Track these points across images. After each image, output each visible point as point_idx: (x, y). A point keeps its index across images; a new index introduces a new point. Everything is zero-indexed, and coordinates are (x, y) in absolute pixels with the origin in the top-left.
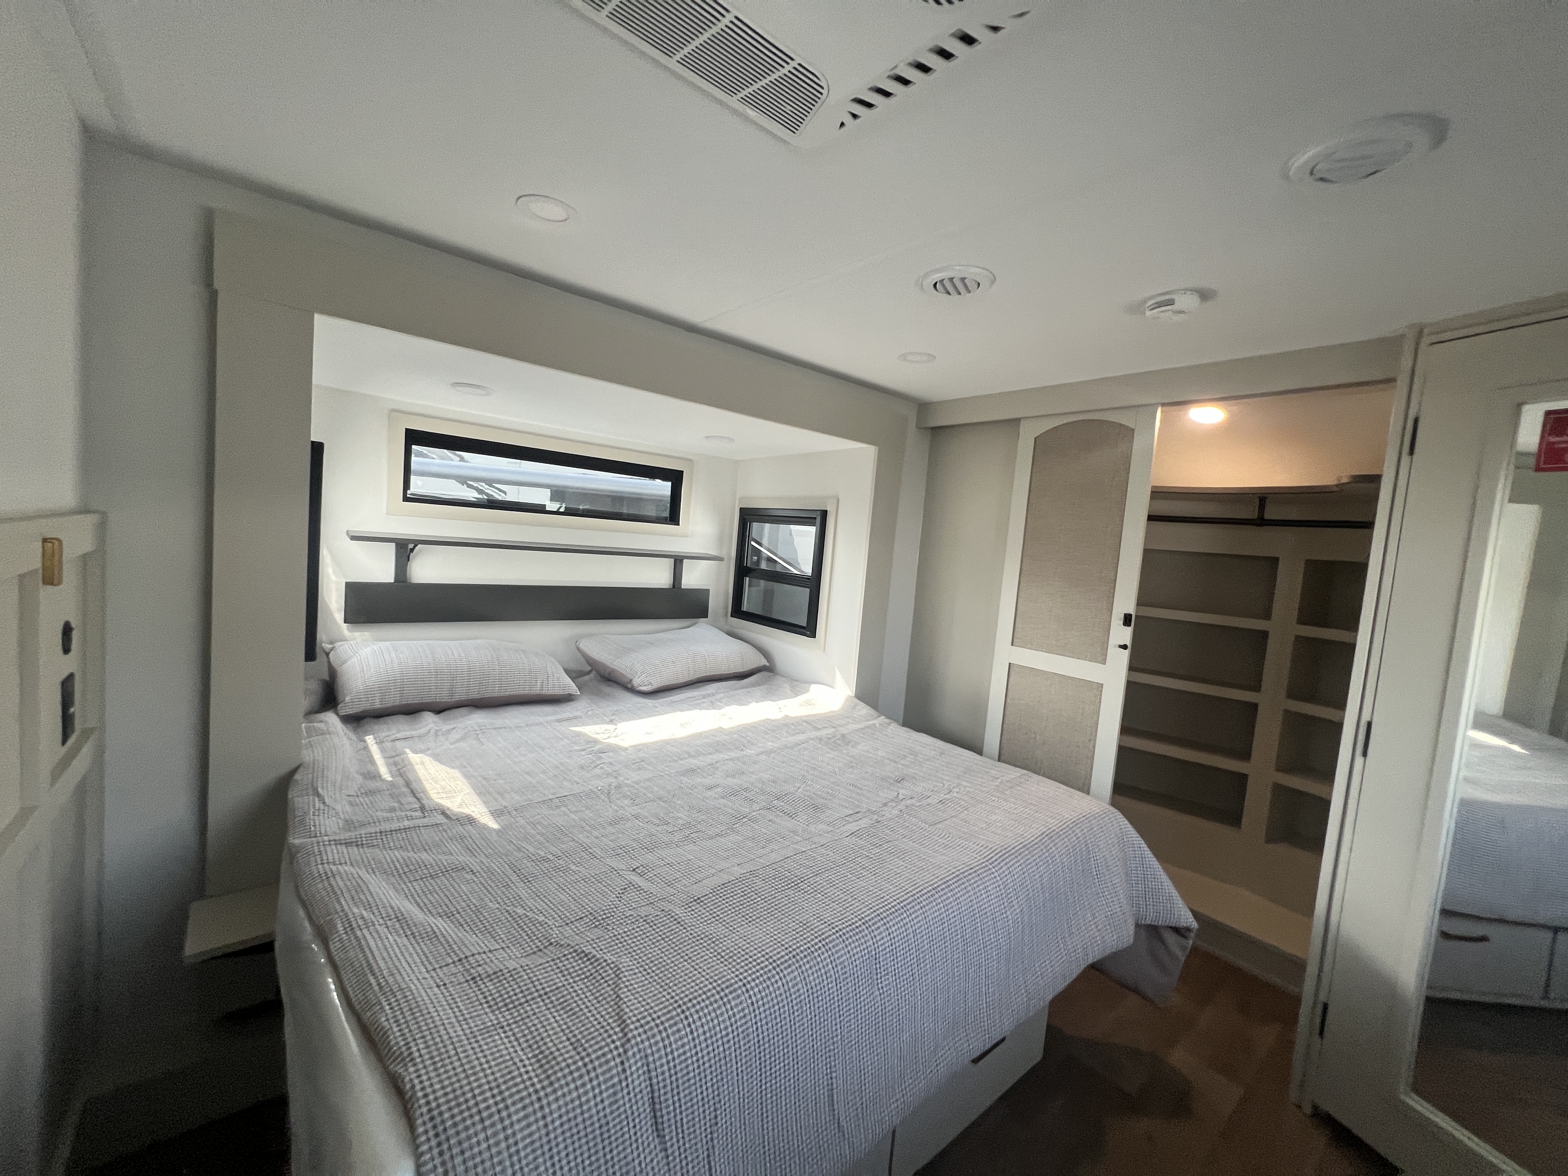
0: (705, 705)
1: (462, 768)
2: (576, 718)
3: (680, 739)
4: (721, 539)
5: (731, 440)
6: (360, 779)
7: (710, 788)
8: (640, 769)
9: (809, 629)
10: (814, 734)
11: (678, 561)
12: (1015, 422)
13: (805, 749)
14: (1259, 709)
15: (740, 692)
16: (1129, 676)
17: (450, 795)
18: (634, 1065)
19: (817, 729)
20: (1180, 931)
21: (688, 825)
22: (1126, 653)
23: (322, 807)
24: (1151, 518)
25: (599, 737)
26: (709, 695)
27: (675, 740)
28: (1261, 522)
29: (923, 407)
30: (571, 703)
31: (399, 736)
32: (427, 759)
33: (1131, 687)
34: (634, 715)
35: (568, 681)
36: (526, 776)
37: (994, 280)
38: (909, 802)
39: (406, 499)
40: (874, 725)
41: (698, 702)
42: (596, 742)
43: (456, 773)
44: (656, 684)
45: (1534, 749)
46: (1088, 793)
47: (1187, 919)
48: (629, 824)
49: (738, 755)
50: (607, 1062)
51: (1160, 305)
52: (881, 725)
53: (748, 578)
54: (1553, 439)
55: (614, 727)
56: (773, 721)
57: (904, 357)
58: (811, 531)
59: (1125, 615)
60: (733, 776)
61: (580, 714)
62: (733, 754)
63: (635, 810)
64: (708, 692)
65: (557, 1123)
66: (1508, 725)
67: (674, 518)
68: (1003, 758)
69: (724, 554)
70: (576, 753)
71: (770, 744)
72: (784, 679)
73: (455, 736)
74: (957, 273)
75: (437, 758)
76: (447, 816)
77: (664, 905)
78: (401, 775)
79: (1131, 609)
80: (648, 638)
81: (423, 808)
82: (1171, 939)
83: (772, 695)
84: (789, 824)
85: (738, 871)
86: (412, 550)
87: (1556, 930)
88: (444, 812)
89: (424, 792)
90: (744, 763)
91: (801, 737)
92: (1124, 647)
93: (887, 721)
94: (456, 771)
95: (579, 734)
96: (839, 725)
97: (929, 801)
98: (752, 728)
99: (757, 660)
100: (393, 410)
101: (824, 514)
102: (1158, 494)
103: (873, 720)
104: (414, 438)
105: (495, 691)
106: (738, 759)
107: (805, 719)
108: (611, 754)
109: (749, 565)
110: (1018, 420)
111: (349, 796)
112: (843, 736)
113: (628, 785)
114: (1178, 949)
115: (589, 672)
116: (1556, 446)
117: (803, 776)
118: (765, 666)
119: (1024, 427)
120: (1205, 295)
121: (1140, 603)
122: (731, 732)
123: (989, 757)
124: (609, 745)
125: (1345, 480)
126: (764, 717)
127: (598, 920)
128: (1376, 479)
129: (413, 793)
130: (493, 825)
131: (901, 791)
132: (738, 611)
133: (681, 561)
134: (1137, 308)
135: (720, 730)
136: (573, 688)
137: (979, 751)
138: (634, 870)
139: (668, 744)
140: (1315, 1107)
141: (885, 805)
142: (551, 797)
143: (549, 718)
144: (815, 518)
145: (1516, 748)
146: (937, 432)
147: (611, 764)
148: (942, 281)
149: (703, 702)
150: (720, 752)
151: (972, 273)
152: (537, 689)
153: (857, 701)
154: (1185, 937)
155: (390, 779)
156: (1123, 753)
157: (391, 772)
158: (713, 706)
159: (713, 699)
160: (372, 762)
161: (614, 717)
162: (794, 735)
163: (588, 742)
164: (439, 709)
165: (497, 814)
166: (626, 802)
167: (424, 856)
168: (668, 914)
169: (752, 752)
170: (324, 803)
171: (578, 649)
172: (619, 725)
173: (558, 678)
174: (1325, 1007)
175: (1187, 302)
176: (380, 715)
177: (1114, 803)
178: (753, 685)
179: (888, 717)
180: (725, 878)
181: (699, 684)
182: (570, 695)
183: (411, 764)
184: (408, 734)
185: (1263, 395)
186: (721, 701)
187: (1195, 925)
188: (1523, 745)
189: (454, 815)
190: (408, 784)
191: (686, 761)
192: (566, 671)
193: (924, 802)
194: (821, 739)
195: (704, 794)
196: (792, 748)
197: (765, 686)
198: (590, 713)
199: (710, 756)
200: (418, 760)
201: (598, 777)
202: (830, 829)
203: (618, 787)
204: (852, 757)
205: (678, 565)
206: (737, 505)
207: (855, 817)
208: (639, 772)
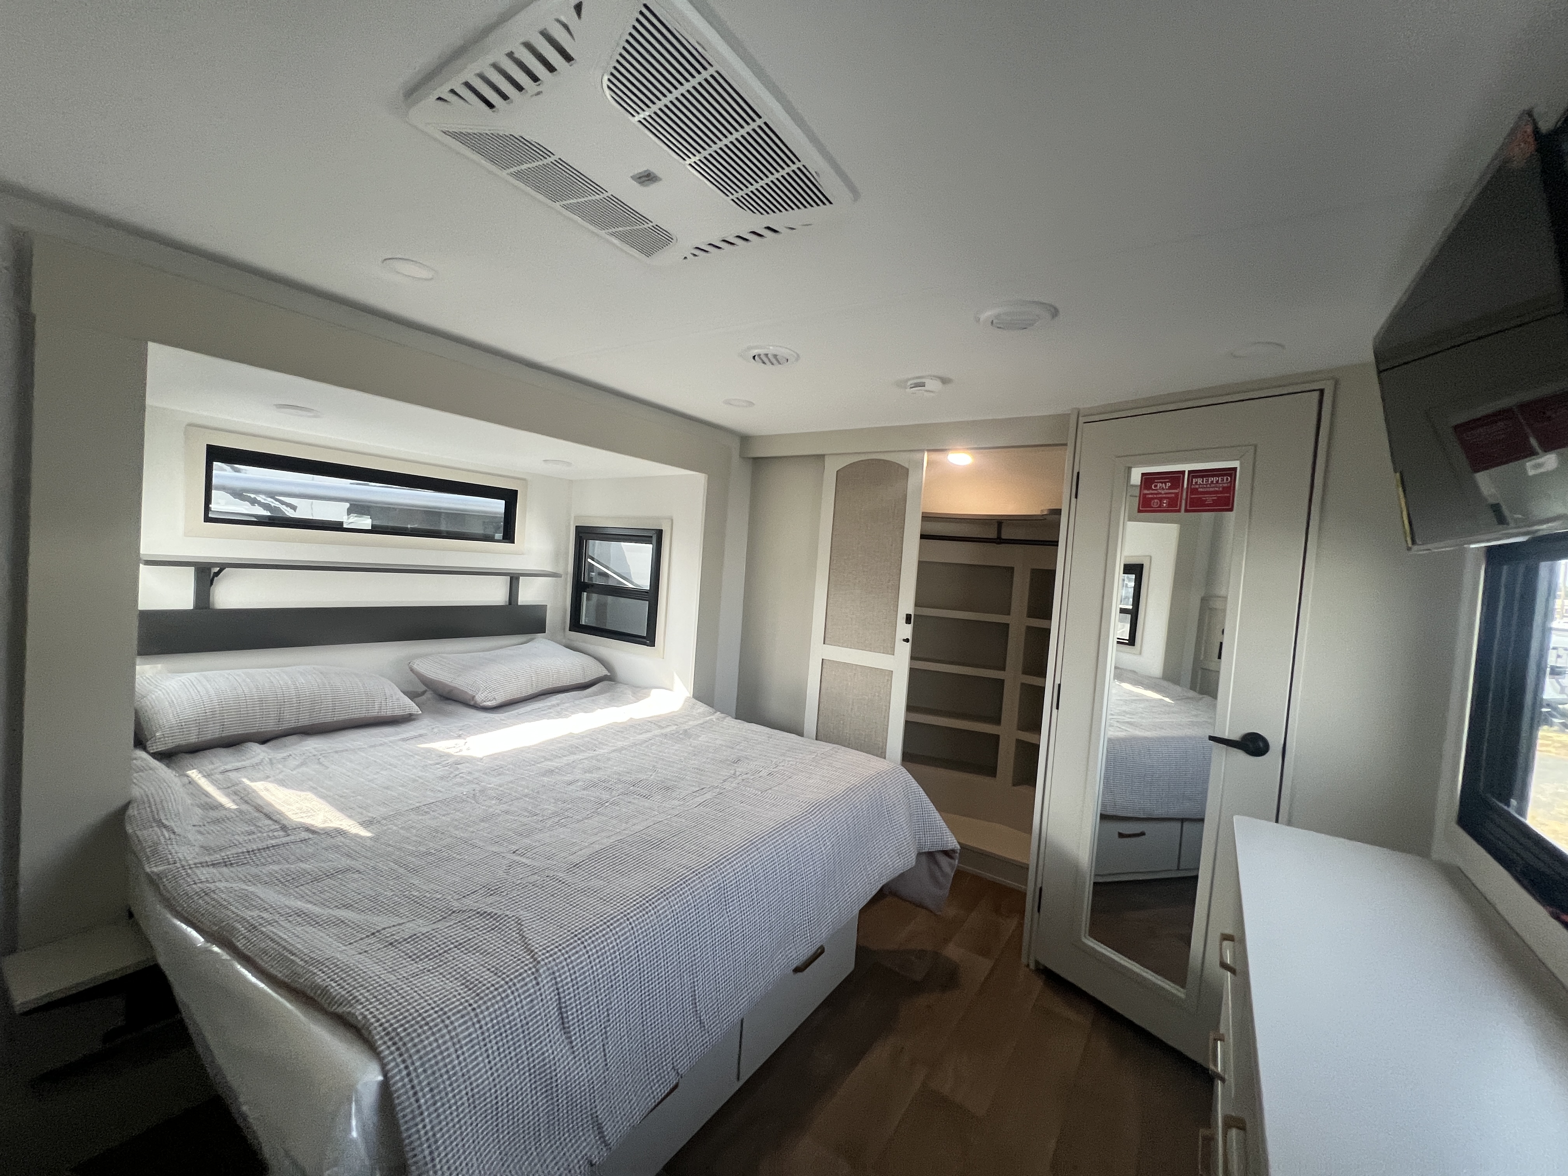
0: (551, 715)
1: (313, 789)
2: (421, 736)
3: (534, 746)
4: (557, 556)
5: (569, 464)
6: (199, 811)
7: (570, 783)
8: (499, 775)
9: (649, 639)
10: (658, 732)
11: (514, 579)
12: (821, 457)
13: (652, 745)
14: (1005, 683)
15: (584, 700)
16: (911, 664)
17: (309, 814)
18: (545, 979)
19: (661, 727)
20: (948, 853)
21: (555, 814)
22: (908, 645)
23: (172, 836)
24: (923, 537)
25: (452, 751)
26: (554, 706)
27: (529, 748)
28: (999, 540)
29: (745, 440)
30: (412, 722)
31: (229, 767)
32: (271, 786)
33: (913, 673)
34: (481, 729)
35: (407, 700)
36: (386, 791)
37: (798, 357)
38: (745, 776)
39: (207, 519)
40: (711, 720)
41: (545, 712)
42: (449, 755)
43: (310, 795)
44: (500, 699)
45: (1177, 700)
46: (885, 758)
47: (952, 842)
48: (500, 818)
49: (591, 755)
50: (524, 979)
51: (917, 385)
52: (718, 719)
53: (585, 593)
54: (1146, 492)
55: (465, 741)
56: (620, 723)
57: (728, 402)
58: (647, 549)
59: (907, 615)
60: (590, 772)
61: (425, 732)
62: (587, 755)
63: (505, 807)
64: (553, 703)
65: (490, 1025)
66: (1165, 683)
67: (509, 536)
68: (819, 738)
69: (560, 570)
70: (432, 767)
71: (619, 743)
72: (625, 686)
73: (292, 763)
74: (771, 350)
75: (282, 783)
76: (314, 832)
77: (547, 872)
78: (246, 802)
79: (911, 610)
80: (487, 654)
81: (284, 828)
82: (943, 861)
83: (614, 701)
84: (646, 803)
85: (607, 842)
86: (217, 574)
87: (1183, 820)
88: (308, 829)
89: (281, 813)
90: (598, 760)
91: (649, 735)
92: (907, 640)
93: (723, 715)
94: (309, 793)
95: (429, 750)
96: (681, 723)
97: (761, 774)
98: (602, 730)
99: (597, 670)
100: (190, 425)
101: (660, 533)
102: (927, 518)
103: (711, 715)
104: (216, 454)
105: (328, 717)
106: (592, 757)
107: (649, 720)
108: (467, 765)
109: (586, 581)
110: (823, 456)
111: (194, 826)
112: (686, 731)
113: (491, 788)
114: (948, 867)
115: (424, 693)
116: (1147, 496)
117: (654, 766)
118: (606, 676)
119: (827, 460)
120: (945, 381)
121: (917, 605)
122: (582, 736)
123: (809, 738)
124: (463, 757)
125: (1045, 513)
126: (611, 721)
127: (491, 890)
128: (1058, 512)
129: (268, 817)
130: (365, 833)
131: (737, 770)
132: (576, 625)
133: (518, 579)
134: (901, 384)
135: (571, 735)
136: (414, 709)
137: (801, 734)
138: (514, 852)
139: (522, 751)
140: (1037, 963)
141: (725, 781)
142: (418, 805)
143: (392, 738)
144: (651, 537)
145: (1167, 700)
146: (758, 462)
147: (470, 773)
148: (759, 355)
149: (551, 712)
150: (575, 754)
151: (782, 352)
152: (374, 712)
153: (694, 701)
154: (952, 858)
155: (234, 807)
156: (910, 727)
157: (234, 801)
158: (559, 715)
159: (558, 709)
160: (207, 795)
161: (461, 732)
162: (641, 734)
163: (441, 756)
164: (264, 739)
165: (367, 824)
166: (494, 802)
167: (303, 865)
168: (553, 878)
169: (605, 751)
170: (174, 833)
171: (412, 670)
172: (468, 739)
173: (398, 699)
174: (1041, 889)
175: (933, 385)
176: (196, 750)
177: (902, 765)
178: (595, 694)
179: (722, 713)
180: (597, 847)
181: (542, 697)
182: (411, 715)
183: (254, 791)
184: (239, 764)
185: (990, 448)
186: (566, 710)
187: (959, 847)
188: (1171, 698)
189: (321, 830)
190: (258, 809)
191: (543, 764)
192: (404, 693)
193: (757, 776)
194: (666, 735)
195: (566, 789)
196: (641, 744)
197: (607, 694)
198: (435, 730)
199: (565, 758)
200: (262, 787)
201: (461, 784)
202: (682, 803)
203: (482, 791)
204: (695, 747)
205: (514, 581)
206: (572, 523)
207: (701, 792)
208: (500, 777)
